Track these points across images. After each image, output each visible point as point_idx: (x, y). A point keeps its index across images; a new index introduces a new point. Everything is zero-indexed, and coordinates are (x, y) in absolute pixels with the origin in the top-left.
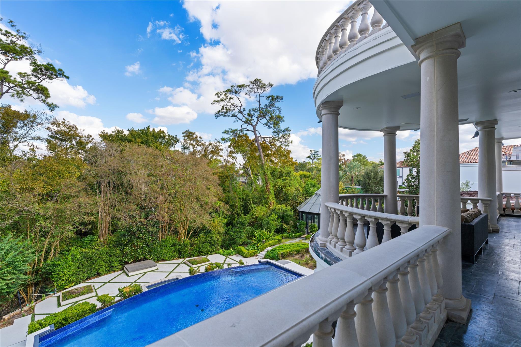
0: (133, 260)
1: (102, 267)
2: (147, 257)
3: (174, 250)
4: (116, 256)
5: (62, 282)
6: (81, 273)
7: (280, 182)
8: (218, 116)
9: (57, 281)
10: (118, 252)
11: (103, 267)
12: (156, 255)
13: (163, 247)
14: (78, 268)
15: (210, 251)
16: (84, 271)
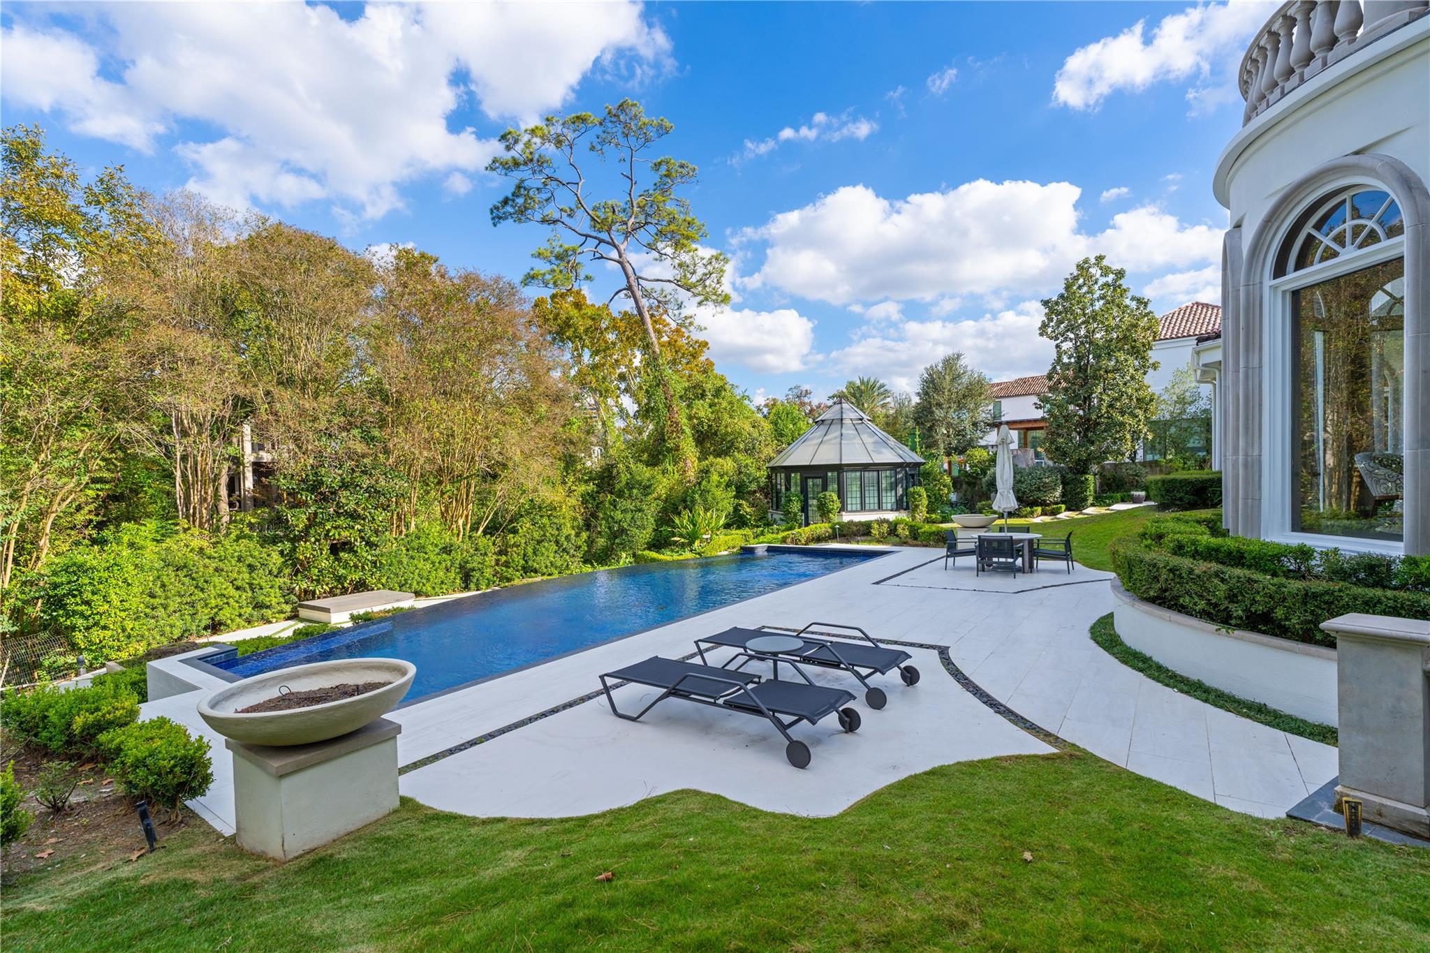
0: (327, 584)
1: (227, 603)
2: (369, 580)
3: (449, 563)
4: (270, 572)
5: (102, 633)
6: (161, 612)
7: (702, 409)
8: (500, 218)
9: (87, 629)
10: (276, 559)
11: (231, 600)
12: (397, 575)
13: (414, 553)
14: (152, 596)
15: (556, 568)
16: (171, 609)
